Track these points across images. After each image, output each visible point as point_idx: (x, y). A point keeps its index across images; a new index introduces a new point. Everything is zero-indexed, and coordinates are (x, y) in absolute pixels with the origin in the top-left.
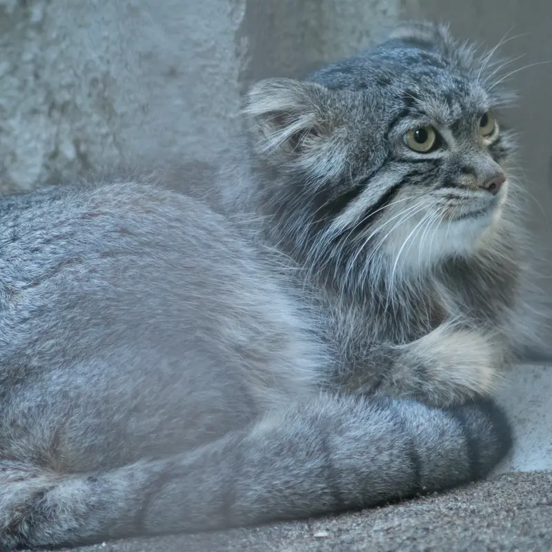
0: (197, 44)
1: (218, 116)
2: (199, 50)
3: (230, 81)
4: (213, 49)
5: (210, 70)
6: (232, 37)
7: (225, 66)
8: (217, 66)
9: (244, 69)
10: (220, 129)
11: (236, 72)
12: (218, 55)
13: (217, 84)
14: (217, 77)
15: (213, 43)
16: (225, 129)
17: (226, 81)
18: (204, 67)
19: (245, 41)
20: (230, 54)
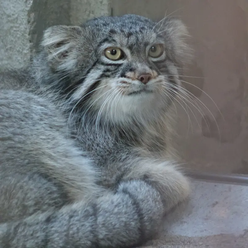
0: (9, 16)
1: (18, 51)
2: (10, 19)
3: (25, 35)
4: (17, 18)
5: (15, 29)
6: (26, 13)
7: (22, 27)
8: (19, 27)
9: (32, 29)
10: (19, 58)
11: (28, 30)
12: (19, 22)
13: (18, 36)
14: (19, 33)
15: (16, 16)
16: (21, 58)
17: (23, 34)
18: (12, 27)
19: (32, 15)
20: (25, 21)
